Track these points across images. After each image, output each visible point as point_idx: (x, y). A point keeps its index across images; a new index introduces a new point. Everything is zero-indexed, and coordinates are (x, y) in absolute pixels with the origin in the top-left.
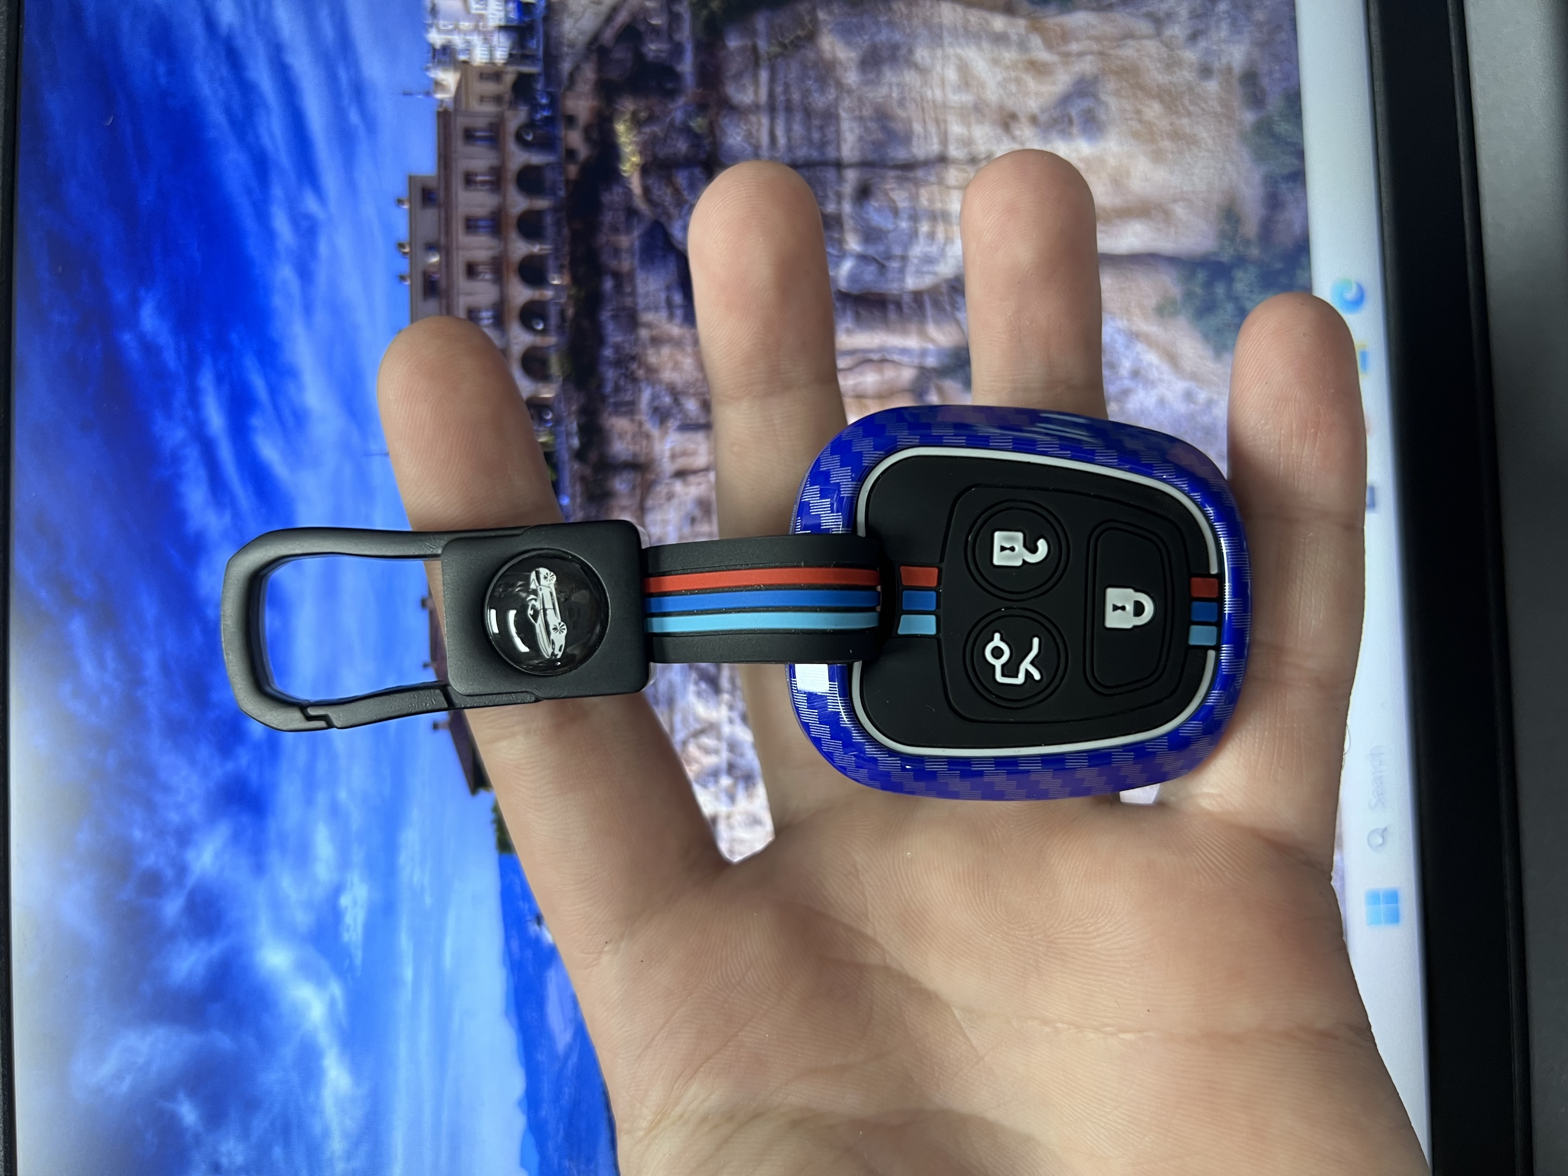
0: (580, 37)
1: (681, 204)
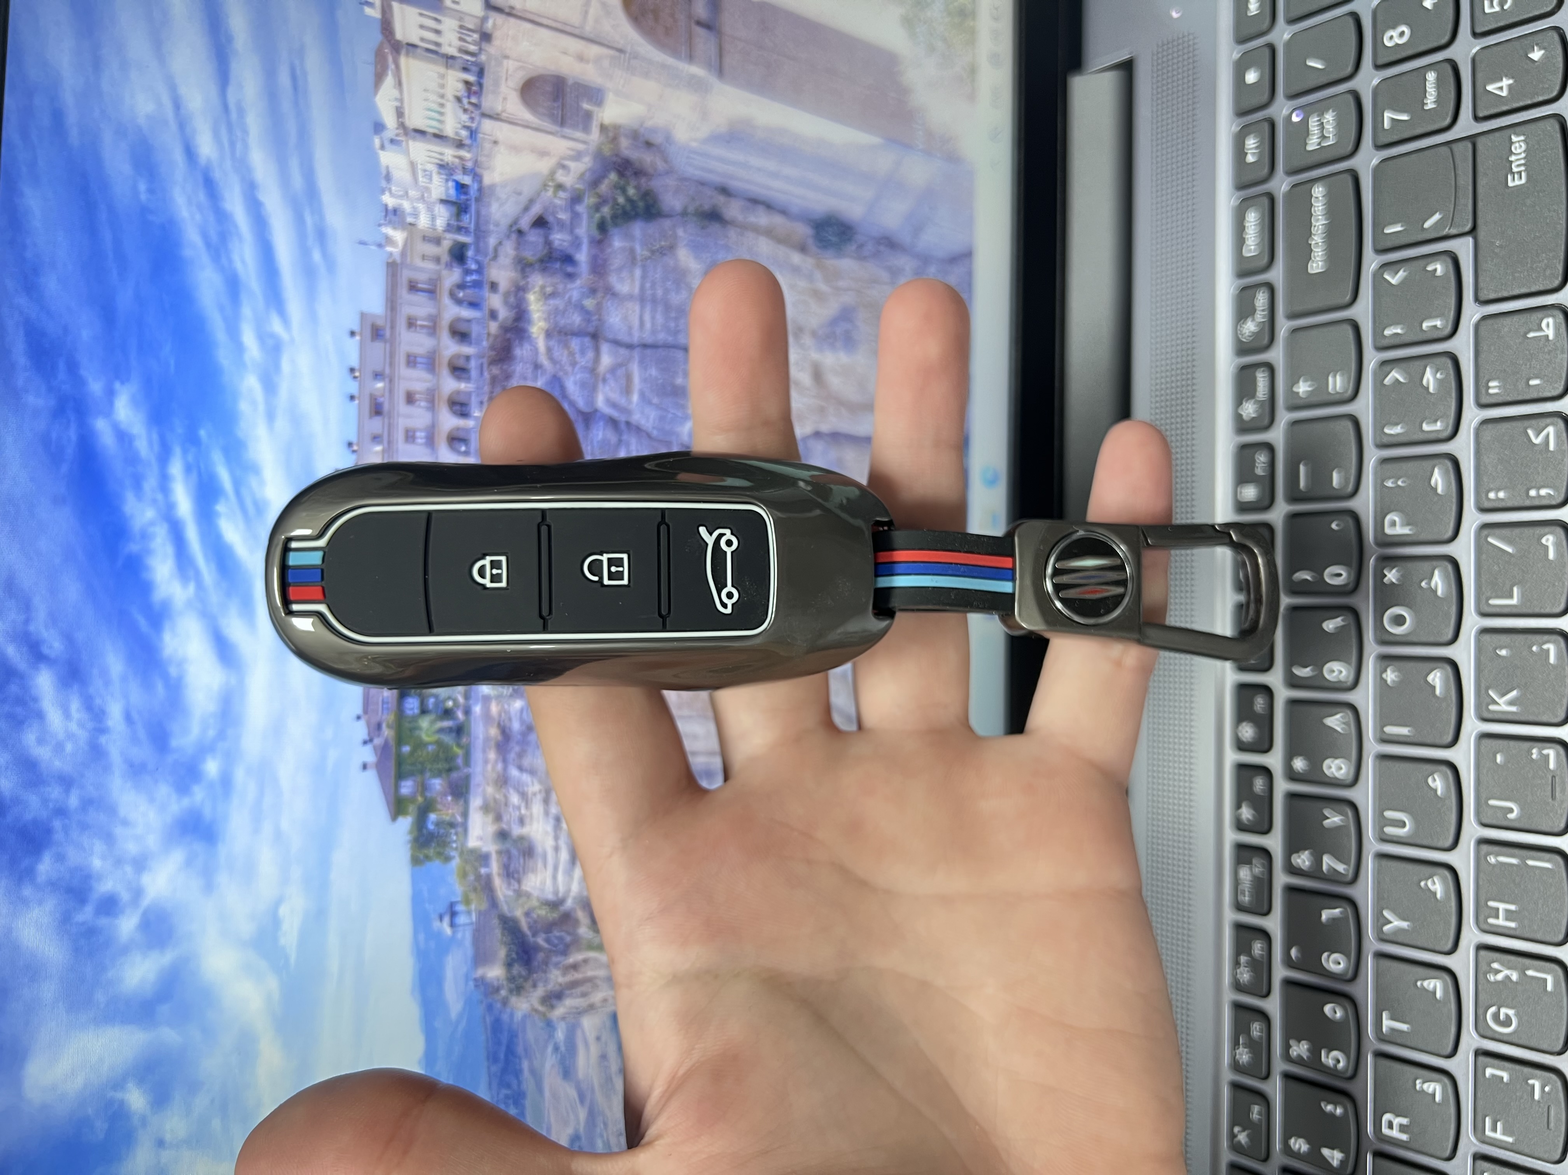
0: (504, 219)
1: (574, 364)
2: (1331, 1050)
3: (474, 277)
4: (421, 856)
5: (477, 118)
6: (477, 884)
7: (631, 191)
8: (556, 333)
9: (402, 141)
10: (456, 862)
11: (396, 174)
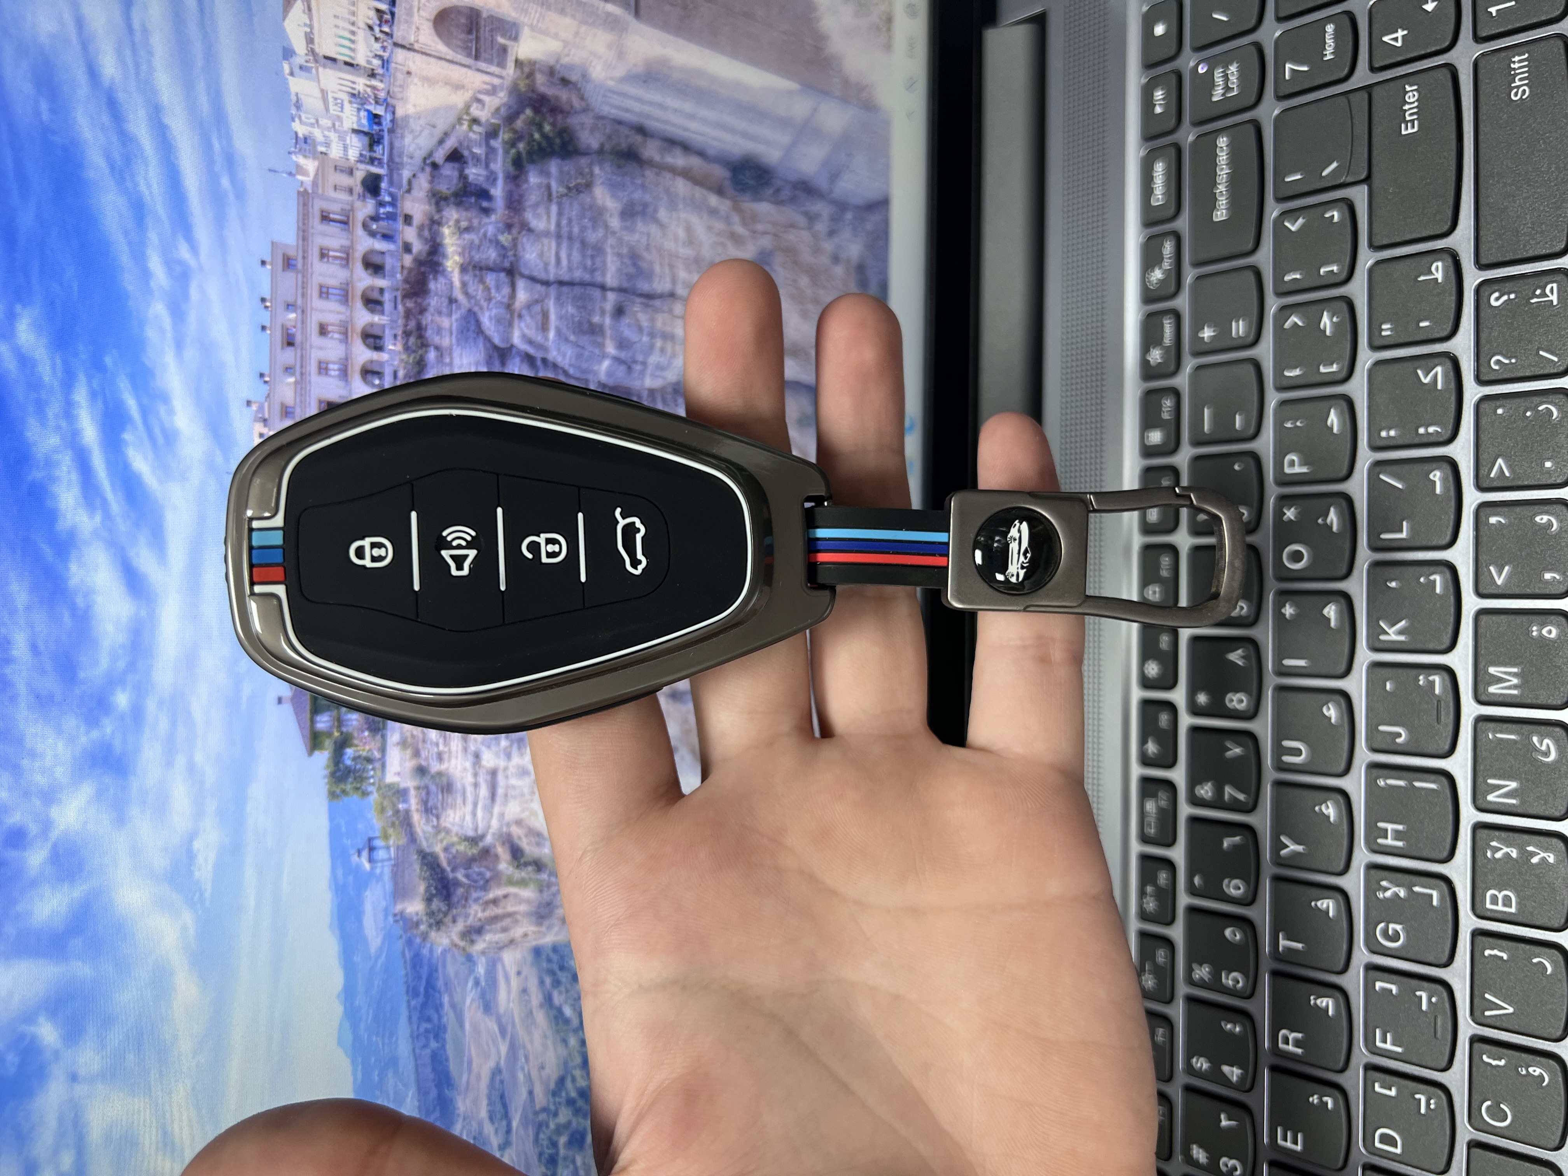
0: (418, 152)
1: (489, 299)
2: (1230, 971)
3: (389, 209)
4: (338, 791)
5: (389, 48)
6: (394, 819)
7: (547, 128)
8: (470, 268)
9: (312, 67)
10: (374, 797)
11: (305, 101)
